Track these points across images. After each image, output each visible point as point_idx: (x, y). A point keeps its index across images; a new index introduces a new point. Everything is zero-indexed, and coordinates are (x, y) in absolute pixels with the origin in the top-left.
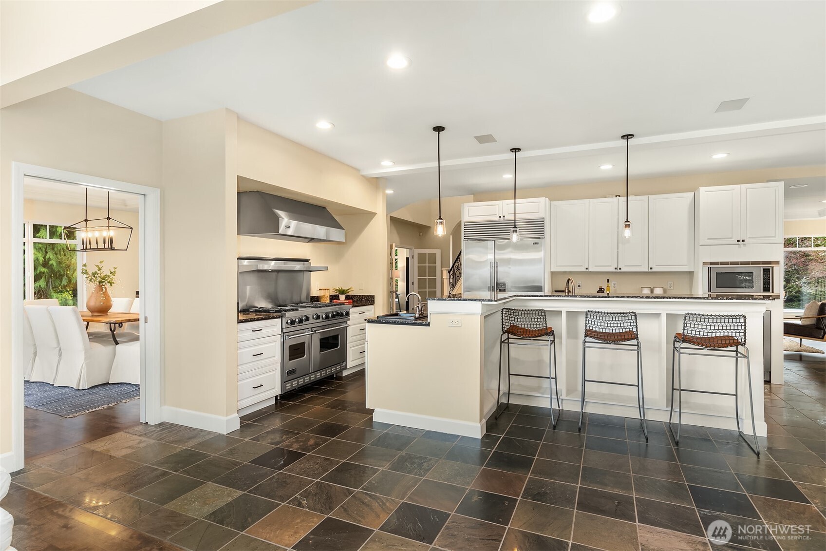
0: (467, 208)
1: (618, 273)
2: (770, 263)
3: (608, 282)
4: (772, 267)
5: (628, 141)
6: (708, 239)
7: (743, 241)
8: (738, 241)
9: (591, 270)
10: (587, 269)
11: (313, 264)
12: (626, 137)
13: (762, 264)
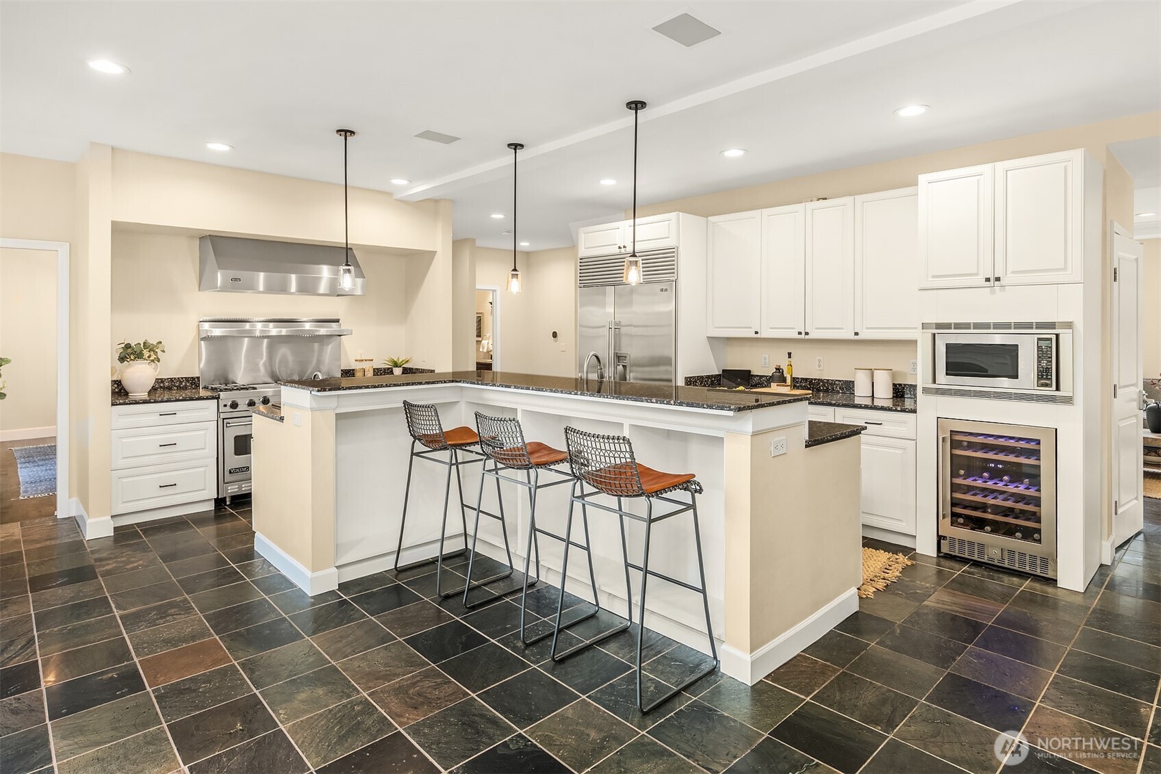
0: (583, 235)
1: (804, 340)
2: (1052, 325)
3: (790, 357)
4: (1057, 336)
5: (636, 113)
6: (933, 277)
7: (998, 279)
8: (988, 280)
9: (763, 335)
10: (756, 333)
11: (344, 325)
12: (633, 106)
13: (1037, 328)
